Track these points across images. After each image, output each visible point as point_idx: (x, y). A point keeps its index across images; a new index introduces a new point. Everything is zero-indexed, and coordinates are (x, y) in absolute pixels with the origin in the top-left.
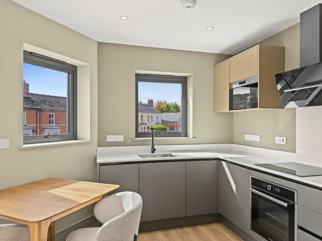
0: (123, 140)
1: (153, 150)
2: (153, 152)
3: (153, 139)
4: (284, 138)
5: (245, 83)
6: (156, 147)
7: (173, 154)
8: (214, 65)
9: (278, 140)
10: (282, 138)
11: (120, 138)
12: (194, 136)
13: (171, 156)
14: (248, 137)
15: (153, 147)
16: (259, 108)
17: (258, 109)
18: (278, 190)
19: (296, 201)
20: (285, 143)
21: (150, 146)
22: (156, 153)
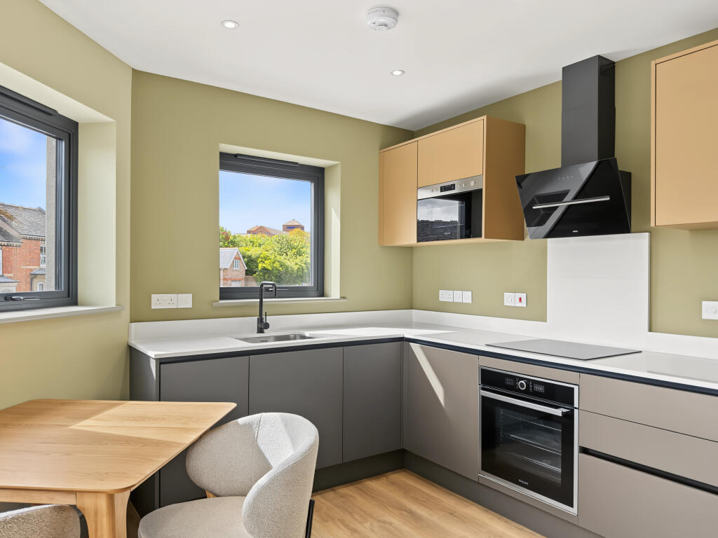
0: (190, 306)
1: (262, 326)
2: (260, 330)
3: (261, 302)
4: (523, 296)
5: (454, 189)
6: (269, 319)
7: (307, 334)
8: (380, 149)
9: (510, 299)
10: (518, 295)
11: (185, 301)
12: (342, 295)
13: (303, 337)
14: (445, 296)
15: (260, 320)
16: (485, 238)
17: (482, 239)
18: (541, 389)
19: (576, 405)
20: (523, 304)
21: (255, 319)
22: (267, 333)
